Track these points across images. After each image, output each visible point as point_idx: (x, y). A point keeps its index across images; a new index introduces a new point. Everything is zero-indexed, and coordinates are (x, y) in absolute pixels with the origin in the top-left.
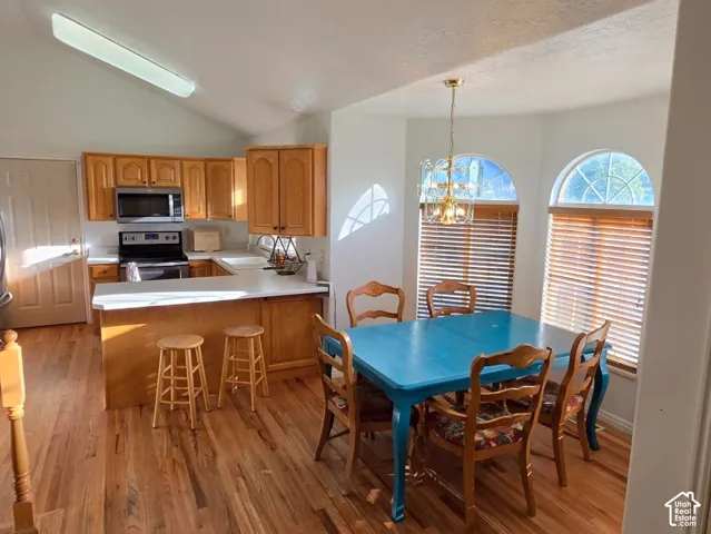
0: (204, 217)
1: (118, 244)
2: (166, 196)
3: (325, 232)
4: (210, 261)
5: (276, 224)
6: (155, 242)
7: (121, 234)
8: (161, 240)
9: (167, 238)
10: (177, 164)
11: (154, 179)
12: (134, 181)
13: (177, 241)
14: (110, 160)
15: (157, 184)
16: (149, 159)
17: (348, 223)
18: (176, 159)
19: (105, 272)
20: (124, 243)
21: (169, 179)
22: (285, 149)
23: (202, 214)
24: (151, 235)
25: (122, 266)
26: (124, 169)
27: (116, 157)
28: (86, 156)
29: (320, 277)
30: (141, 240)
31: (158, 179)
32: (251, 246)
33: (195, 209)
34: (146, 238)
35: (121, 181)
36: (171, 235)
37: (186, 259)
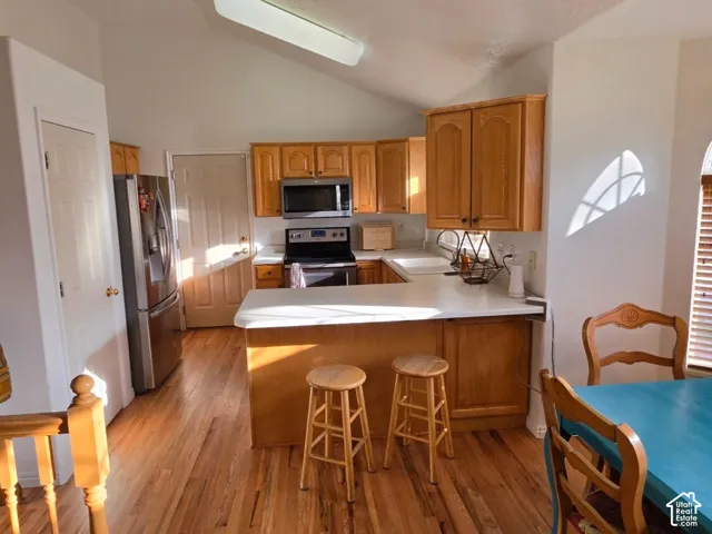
0: (374, 210)
1: (284, 242)
2: (334, 187)
3: (539, 225)
4: (381, 262)
5: (466, 213)
6: (322, 239)
7: (287, 231)
8: (328, 238)
9: (334, 235)
10: (346, 149)
11: (321, 168)
12: (300, 172)
13: (345, 239)
14: (277, 149)
15: (324, 174)
16: (316, 145)
17: (583, 210)
18: (345, 144)
19: (269, 273)
20: (291, 241)
21: (337, 167)
22: (481, 107)
23: (372, 208)
24: (318, 232)
25: (287, 266)
26: (291, 158)
27: (282, 146)
28: (254, 145)
29: (528, 290)
30: (308, 238)
31: (326, 168)
32: (427, 243)
33: (364, 201)
34: (313, 235)
35: (288, 172)
36: (338, 231)
37: (353, 260)
